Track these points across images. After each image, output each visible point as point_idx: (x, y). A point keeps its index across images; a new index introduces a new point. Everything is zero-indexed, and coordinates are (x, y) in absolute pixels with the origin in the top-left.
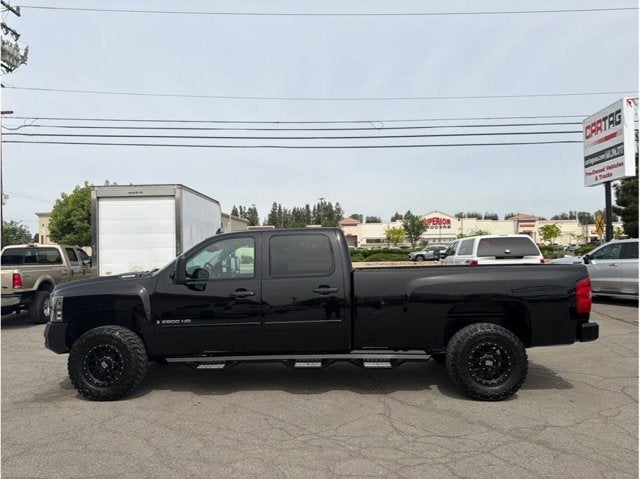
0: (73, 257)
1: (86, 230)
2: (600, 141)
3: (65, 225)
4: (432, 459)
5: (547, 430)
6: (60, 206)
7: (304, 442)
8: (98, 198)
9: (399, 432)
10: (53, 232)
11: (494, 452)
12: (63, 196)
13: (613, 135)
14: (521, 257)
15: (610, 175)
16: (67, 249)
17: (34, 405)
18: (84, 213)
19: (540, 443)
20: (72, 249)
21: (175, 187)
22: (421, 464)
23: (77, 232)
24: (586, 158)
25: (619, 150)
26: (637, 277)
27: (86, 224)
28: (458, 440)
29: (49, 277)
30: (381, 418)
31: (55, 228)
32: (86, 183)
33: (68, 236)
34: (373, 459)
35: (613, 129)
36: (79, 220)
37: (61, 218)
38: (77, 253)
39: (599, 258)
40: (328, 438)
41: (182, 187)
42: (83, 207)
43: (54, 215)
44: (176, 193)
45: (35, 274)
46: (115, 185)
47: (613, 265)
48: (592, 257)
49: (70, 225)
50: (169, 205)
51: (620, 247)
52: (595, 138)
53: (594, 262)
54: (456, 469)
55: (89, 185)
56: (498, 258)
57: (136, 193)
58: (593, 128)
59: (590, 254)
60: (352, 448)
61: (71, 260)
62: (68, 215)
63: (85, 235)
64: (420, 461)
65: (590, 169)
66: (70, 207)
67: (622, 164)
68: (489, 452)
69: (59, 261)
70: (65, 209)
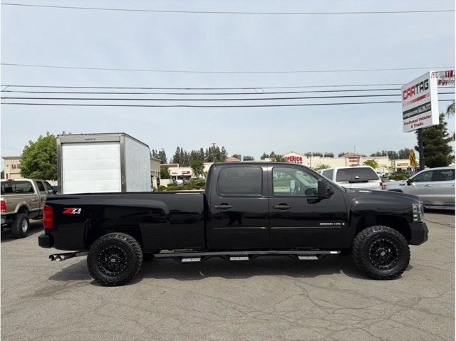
0: (41, 189)
1: (49, 168)
2: (414, 101)
3: (32, 164)
4: (351, 325)
5: (423, 300)
6: (28, 151)
7: (255, 317)
8: (62, 144)
9: (319, 307)
10: (23, 170)
11: (392, 318)
12: (30, 143)
13: (423, 97)
14: (366, 182)
15: (422, 124)
16: (37, 182)
17: (37, 299)
18: (47, 155)
19: (421, 310)
20: (40, 182)
21: (120, 135)
22: (345, 329)
23: (41, 170)
24: (404, 113)
25: (427, 106)
26: (454, 194)
27: (48, 164)
28: (364, 311)
29: (25, 203)
30: (302, 297)
31: (25, 167)
32: (48, 133)
33: (35, 173)
34: (309, 327)
35: (423, 93)
36: (43, 160)
37: (29, 159)
38: (44, 184)
39: (417, 181)
40: (270, 314)
41: (125, 135)
42: (46, 151)
43: (24, 158)
44: (120, 139)
45: (16, 201)
46: (70, 134)
47: (427, 185)
48: (412, 181)
49: (36, 164)
50: (115, 148)
51: (431, 173)
52: (410, 99)
53: (414, 184)
54: (371, 331)
55: (50, 134)
56: (351, 182)
57: (90, 140)
58: (409, 92)
59: (411, 178)
60: (290, 320)
61: (40, 190)
62: (35, 157)
63: (48, 171)
64: (343, 327)
65: (407, 121)
66: (36, 151)
67: (430, 116)
68: (389, 318)
69: (32, 190)
70: (33, 153)
